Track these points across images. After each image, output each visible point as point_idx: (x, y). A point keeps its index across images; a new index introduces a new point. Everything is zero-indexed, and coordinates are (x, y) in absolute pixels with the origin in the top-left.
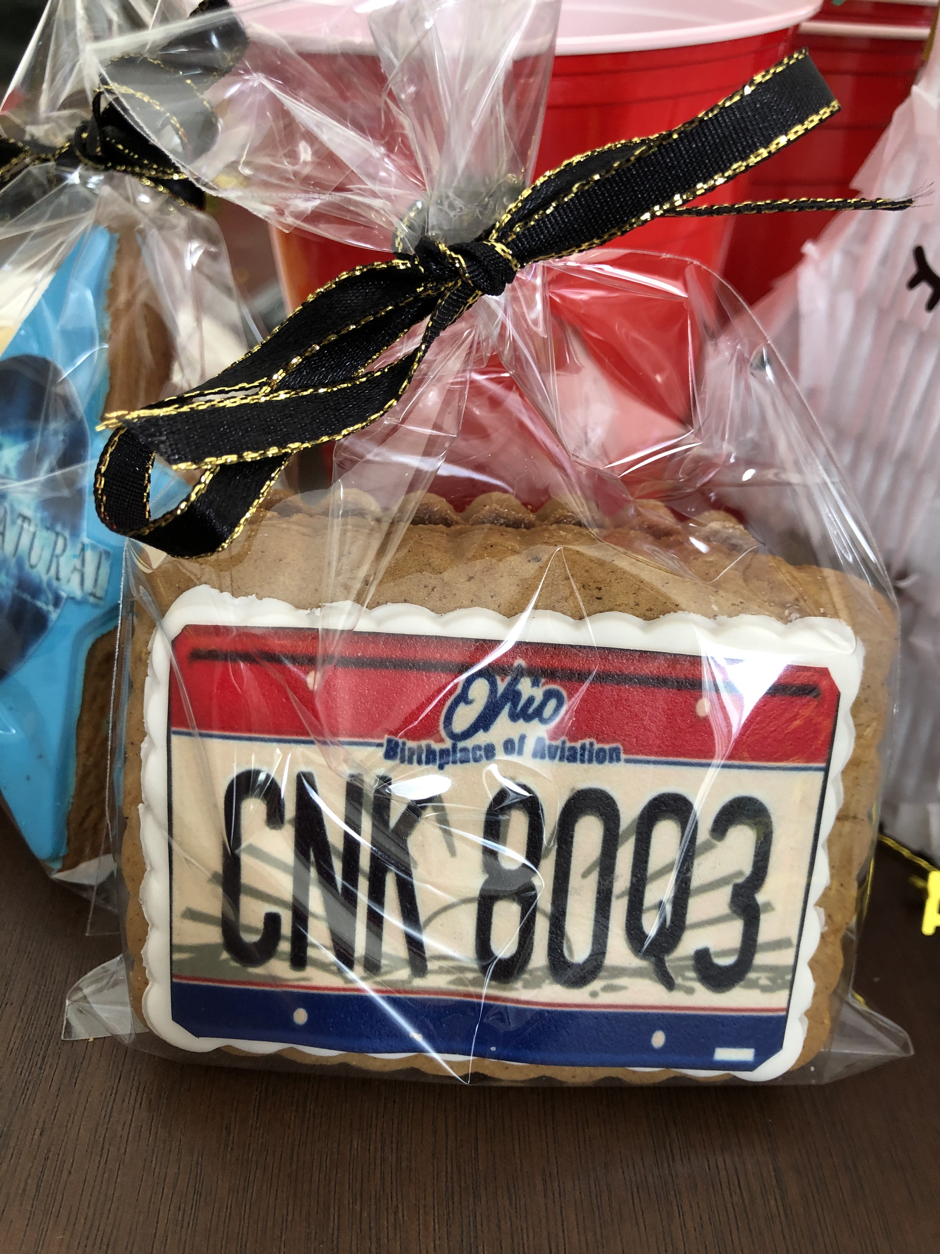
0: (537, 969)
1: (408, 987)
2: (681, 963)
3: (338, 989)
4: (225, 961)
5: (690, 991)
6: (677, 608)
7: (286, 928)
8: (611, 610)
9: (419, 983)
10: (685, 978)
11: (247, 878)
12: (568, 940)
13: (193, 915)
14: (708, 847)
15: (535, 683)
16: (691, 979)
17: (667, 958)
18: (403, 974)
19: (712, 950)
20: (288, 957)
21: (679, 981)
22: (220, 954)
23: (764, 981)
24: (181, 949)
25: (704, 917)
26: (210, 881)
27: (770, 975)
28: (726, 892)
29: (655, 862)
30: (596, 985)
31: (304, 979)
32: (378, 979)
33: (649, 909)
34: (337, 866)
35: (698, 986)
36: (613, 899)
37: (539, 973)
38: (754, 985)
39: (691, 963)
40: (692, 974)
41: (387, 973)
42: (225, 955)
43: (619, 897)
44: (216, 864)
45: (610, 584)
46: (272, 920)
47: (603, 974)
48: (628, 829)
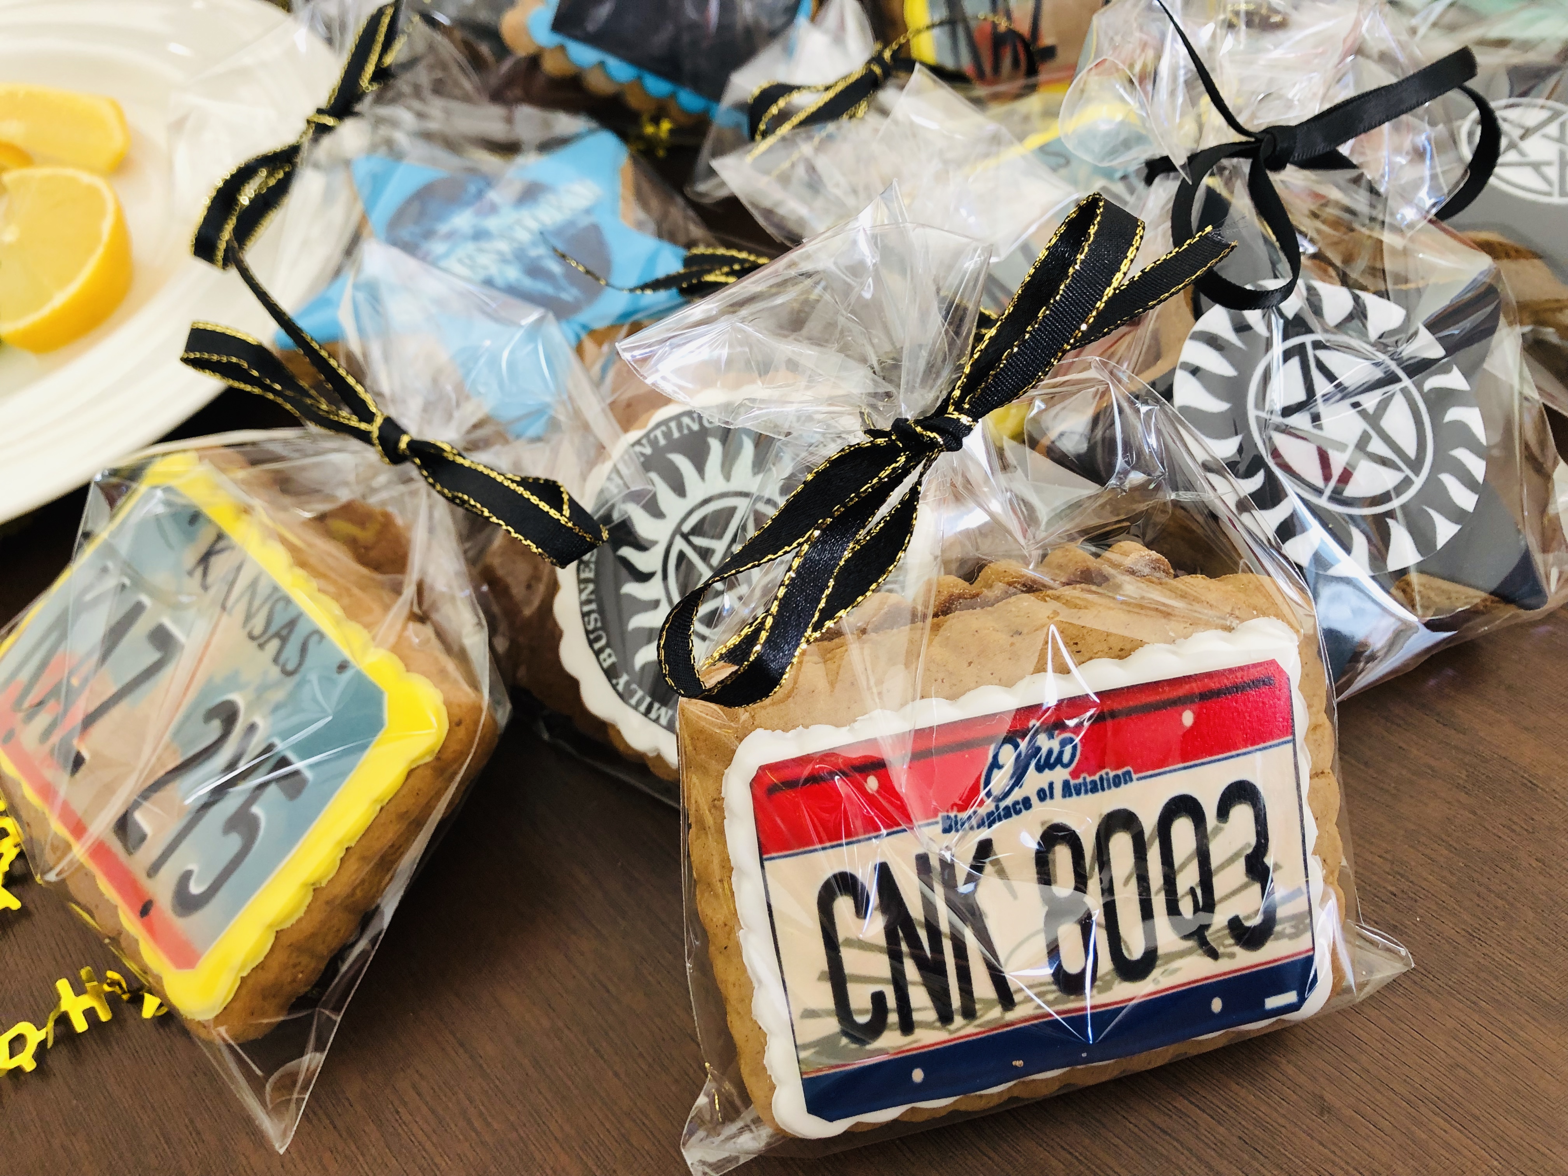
0: (1107, 974)
1: (1003, 1022)
2: (1220, 934)
3: (945, 1042)
4: (845, 1046)
5: (1232, 956)
6: (1141, 644)
7: (891, 1002)
8: (1091, 658)
9: (1010, 1016)
10: (1225, 946)
11: (849, 968)
12: (1125, 943)
13: (810, 1014)
14: (1217, 830)
15: (1051, 736)
16: (1230, 945)
17: (1207, 934)
18: (996, 1012)
19: (1241, 917)
20: (897, 1026)
21: (1221, 950)
22: (840, 1040)
23: (1289, 931)
24: (805, 1047)
25: (1228, 890)
26: (820, 979)
27: (1293, 923)
28: (1240, 865)
29: (1179, 857)
30: (1156, 973)
31: (915, 1042)
32: (977, 1022)
33: (1183, 896)
34: (923, 934)
35: (1237, 949)
36: (1153, 897)
37: (1108, 977)
38: (1282, 936)
39: (1227, 931)
40: (1231, 941)
41: (982, 1016)
42: (844, 1041)
43: (1158, 893)
44: (822, 963)
45: (1083, 638)
46: (878, 999)
47: (1159, 962)
48: (1151, 835)
